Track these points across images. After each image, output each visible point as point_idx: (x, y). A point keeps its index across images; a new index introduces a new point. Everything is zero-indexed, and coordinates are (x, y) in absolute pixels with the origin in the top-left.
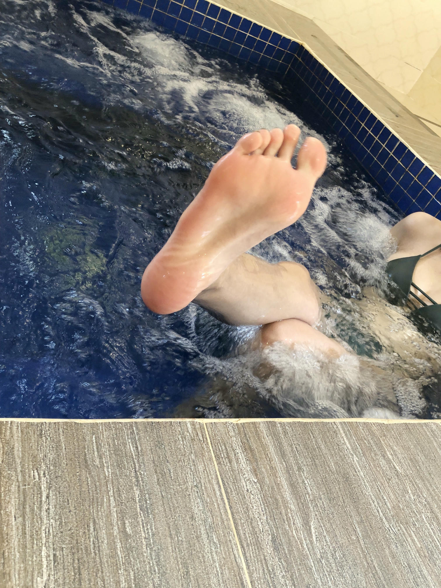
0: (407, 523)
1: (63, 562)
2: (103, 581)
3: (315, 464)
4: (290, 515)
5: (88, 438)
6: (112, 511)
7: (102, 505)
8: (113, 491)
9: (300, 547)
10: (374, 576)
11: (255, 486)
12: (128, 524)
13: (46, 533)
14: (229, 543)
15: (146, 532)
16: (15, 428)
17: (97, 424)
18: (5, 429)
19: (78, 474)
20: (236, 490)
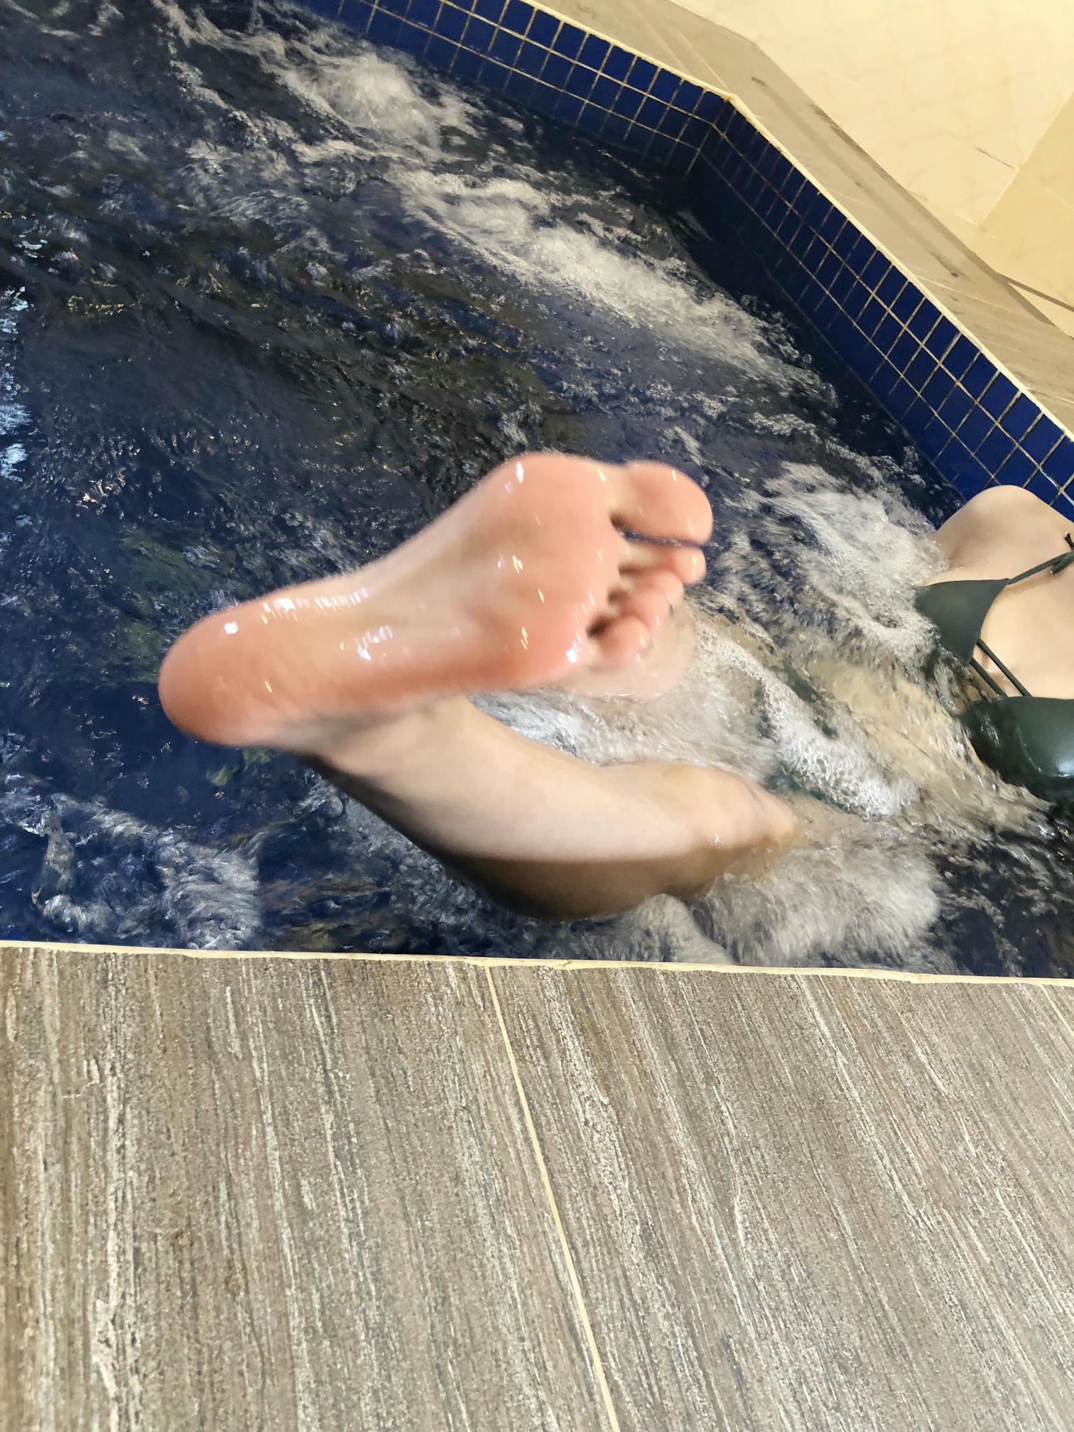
0: (958, 1209)
1: (157, 1267)
2: (250, 1312)
3: (746, 1069)
4: (685, 1181)
5: (213, 992)
6: (270, 1159)
7: (247, 1143)
8: (273, 1114)
9: (708, 1253)
10: (880, 1323)
11: (605, 1115)
12: (308, 1188)
13: (116, 1201)
14: (541, 1237)
15: (350, 1206)
16: (44, 964)
17: (235, 961)
18: (22, 964)
19: (190, 1072)
20: (560, 1121)
